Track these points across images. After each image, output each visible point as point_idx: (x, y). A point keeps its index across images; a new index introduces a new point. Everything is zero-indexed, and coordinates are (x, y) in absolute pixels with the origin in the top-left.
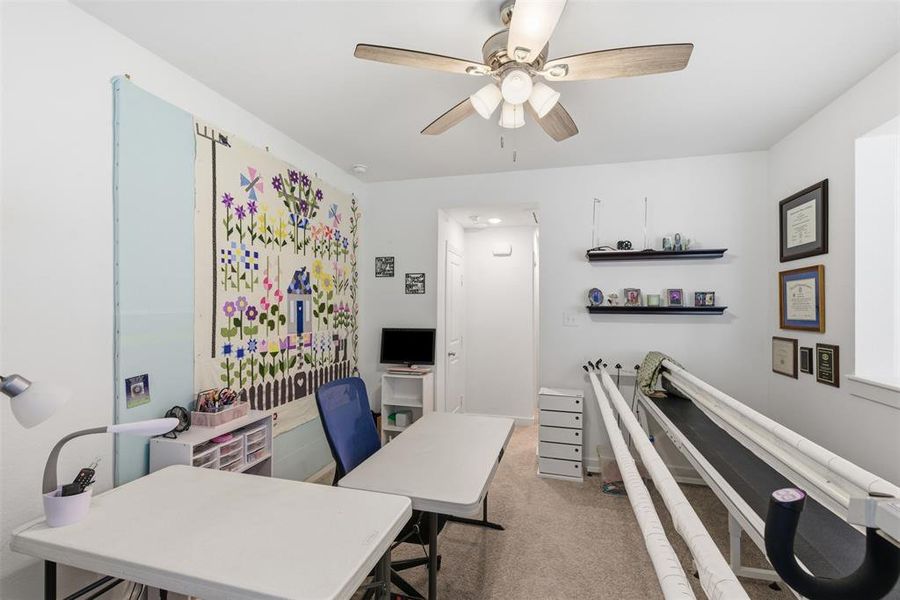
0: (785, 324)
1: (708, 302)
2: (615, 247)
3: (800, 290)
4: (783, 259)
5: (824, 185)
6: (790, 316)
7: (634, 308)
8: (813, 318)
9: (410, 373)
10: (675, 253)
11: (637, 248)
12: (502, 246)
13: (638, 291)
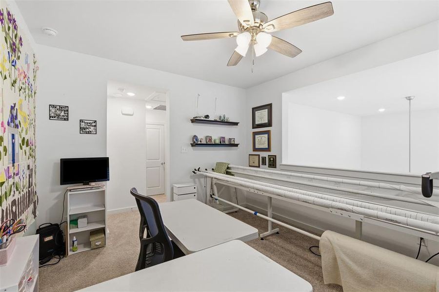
0: (255, 149)
1: (232, 142)
2: (204, 116)
3: (261, 138)
4: (253, 128)
5: (270, 105)
6: (256, 147)
7: (209, 144)
8: (267, 147)
9: (92, 188)
10: (223, 122)
11: (211, 118)
12: (128, 109)
13: (211, 137)
